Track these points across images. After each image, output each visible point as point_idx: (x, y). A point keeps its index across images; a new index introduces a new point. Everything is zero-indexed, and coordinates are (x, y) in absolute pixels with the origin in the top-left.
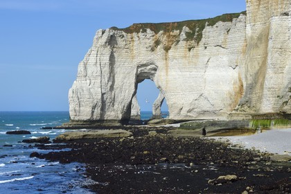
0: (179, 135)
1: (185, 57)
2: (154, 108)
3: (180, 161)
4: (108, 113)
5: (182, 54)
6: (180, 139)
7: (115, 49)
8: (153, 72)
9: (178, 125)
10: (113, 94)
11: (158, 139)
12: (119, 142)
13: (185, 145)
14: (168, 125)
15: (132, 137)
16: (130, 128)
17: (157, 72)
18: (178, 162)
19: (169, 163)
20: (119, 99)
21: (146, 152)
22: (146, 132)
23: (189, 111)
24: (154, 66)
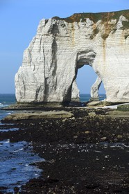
0: (116, 116)
1: (122, 44)
2: (92, 92)
3: (119, 141)
4: (50, 96)
5: (119, 42)
6: (117, 120)
7: (57, 38)
8: (91, 58)
9: (116, 107)
10: (55, 78)
11: (97, 120)
12: (61, 123)
13: (123, 125)
14: (105, 107)
15: (73, 118)
16: (71, 110)
17: (96, 58)
18: (118, 142)
19: (109, 142)
20: (60, 83)
21: (87, 132)
22: (86, 113)
23: (125, 94)
24: (92, 53)
